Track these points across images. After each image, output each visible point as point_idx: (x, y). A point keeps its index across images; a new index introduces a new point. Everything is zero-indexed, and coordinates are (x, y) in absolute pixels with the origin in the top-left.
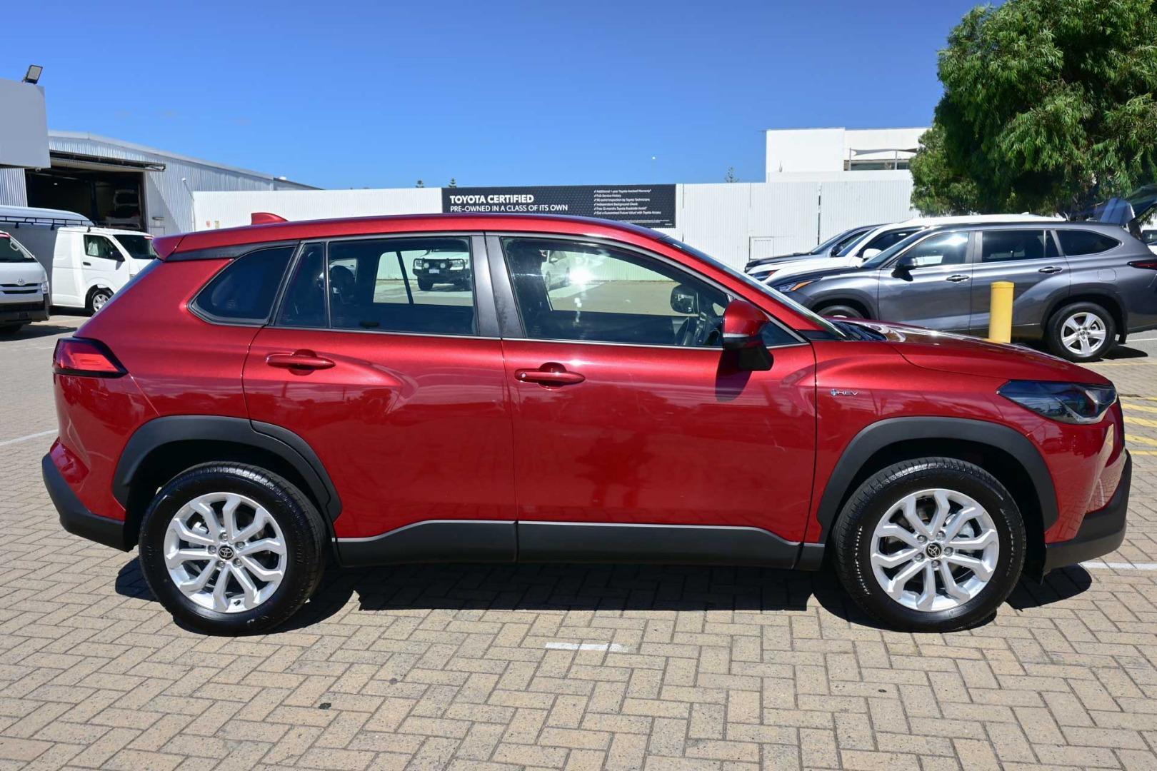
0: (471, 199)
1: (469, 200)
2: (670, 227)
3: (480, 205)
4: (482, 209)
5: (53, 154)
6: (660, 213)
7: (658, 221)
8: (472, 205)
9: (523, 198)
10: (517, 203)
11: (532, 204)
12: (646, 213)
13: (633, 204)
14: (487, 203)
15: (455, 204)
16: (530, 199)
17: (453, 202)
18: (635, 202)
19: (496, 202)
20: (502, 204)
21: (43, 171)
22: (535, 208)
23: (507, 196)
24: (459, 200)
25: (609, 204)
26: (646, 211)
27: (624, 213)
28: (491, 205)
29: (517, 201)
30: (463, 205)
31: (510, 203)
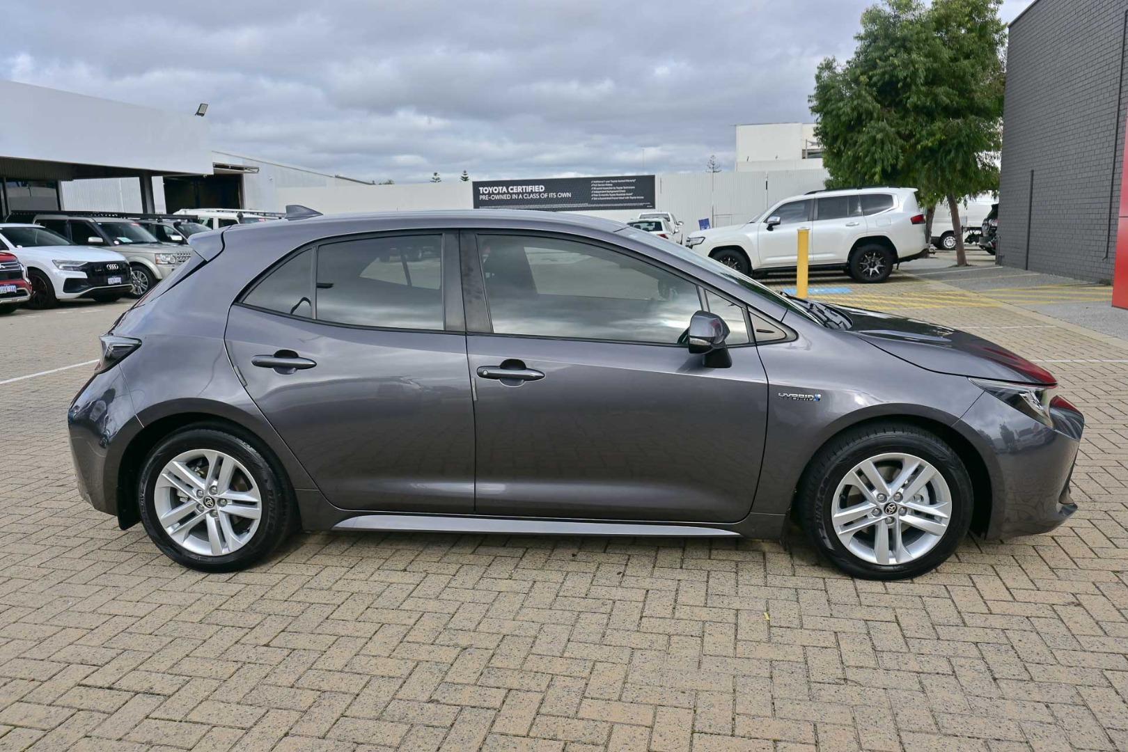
0: (496, 190)
1: (494, 191)
2: (650, 208)
3: (502, 194)
4: (504, 197)
5: (217, 166)
6: (643, 197)
7: (641, 204)
8: (496, 194)
9: (536, 188)
10: (532, 192)
11: (544, 192)
12: (633, 198)
13: (623, 191)
14: (508, 193)
15: (483, 194)
16: (542, 188)
17: (481, 192)
18: (623, 189)
19: (515, 191)
20: (520, 193)
21: (209, 177)
22: (546, 195)
23: (524, 187)
24: (486, 190)
25: (603, 192)
26: (632, 196)
27: (615, 198)
28: (511, 194)
29: (532, 191)
30: (489, 194)
31: (526, 192)
